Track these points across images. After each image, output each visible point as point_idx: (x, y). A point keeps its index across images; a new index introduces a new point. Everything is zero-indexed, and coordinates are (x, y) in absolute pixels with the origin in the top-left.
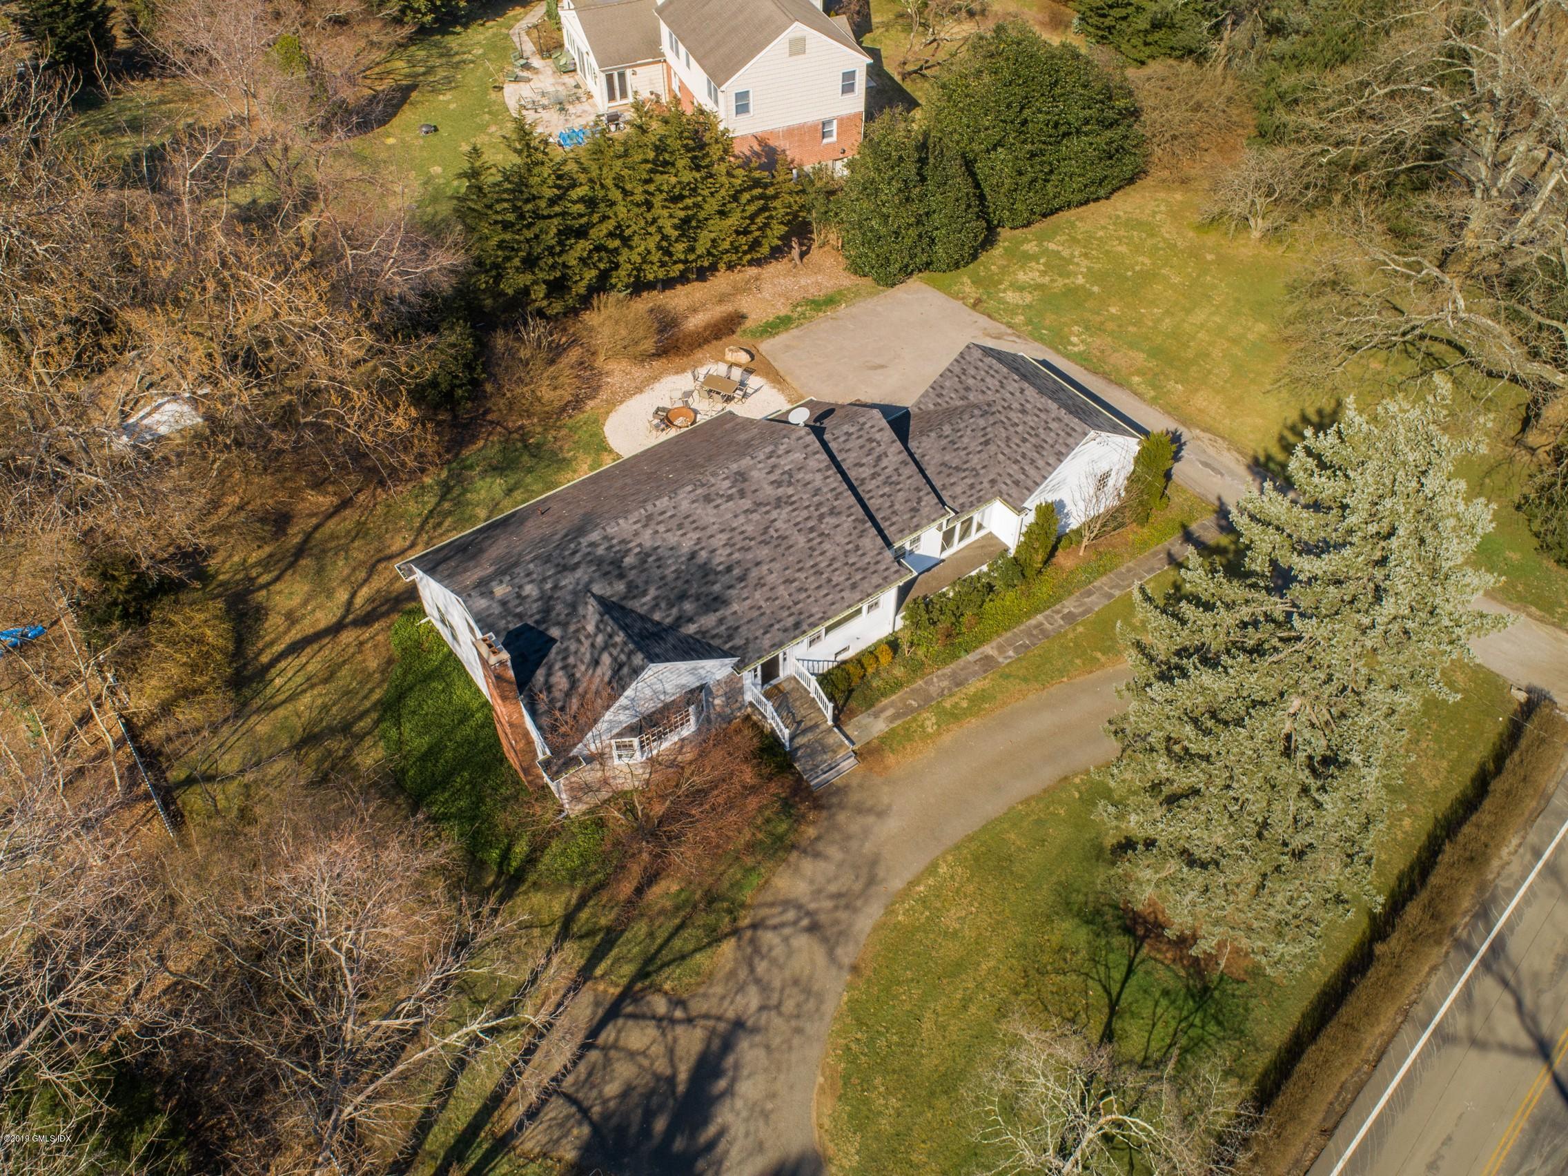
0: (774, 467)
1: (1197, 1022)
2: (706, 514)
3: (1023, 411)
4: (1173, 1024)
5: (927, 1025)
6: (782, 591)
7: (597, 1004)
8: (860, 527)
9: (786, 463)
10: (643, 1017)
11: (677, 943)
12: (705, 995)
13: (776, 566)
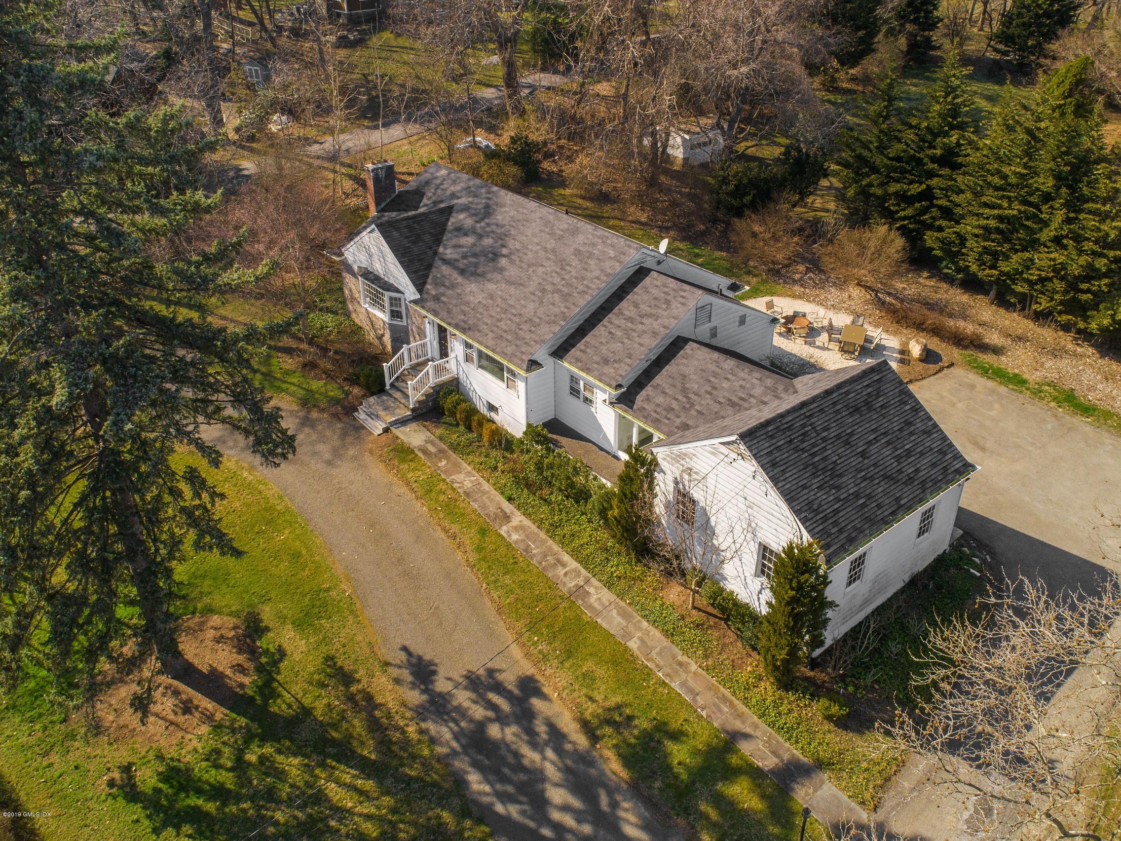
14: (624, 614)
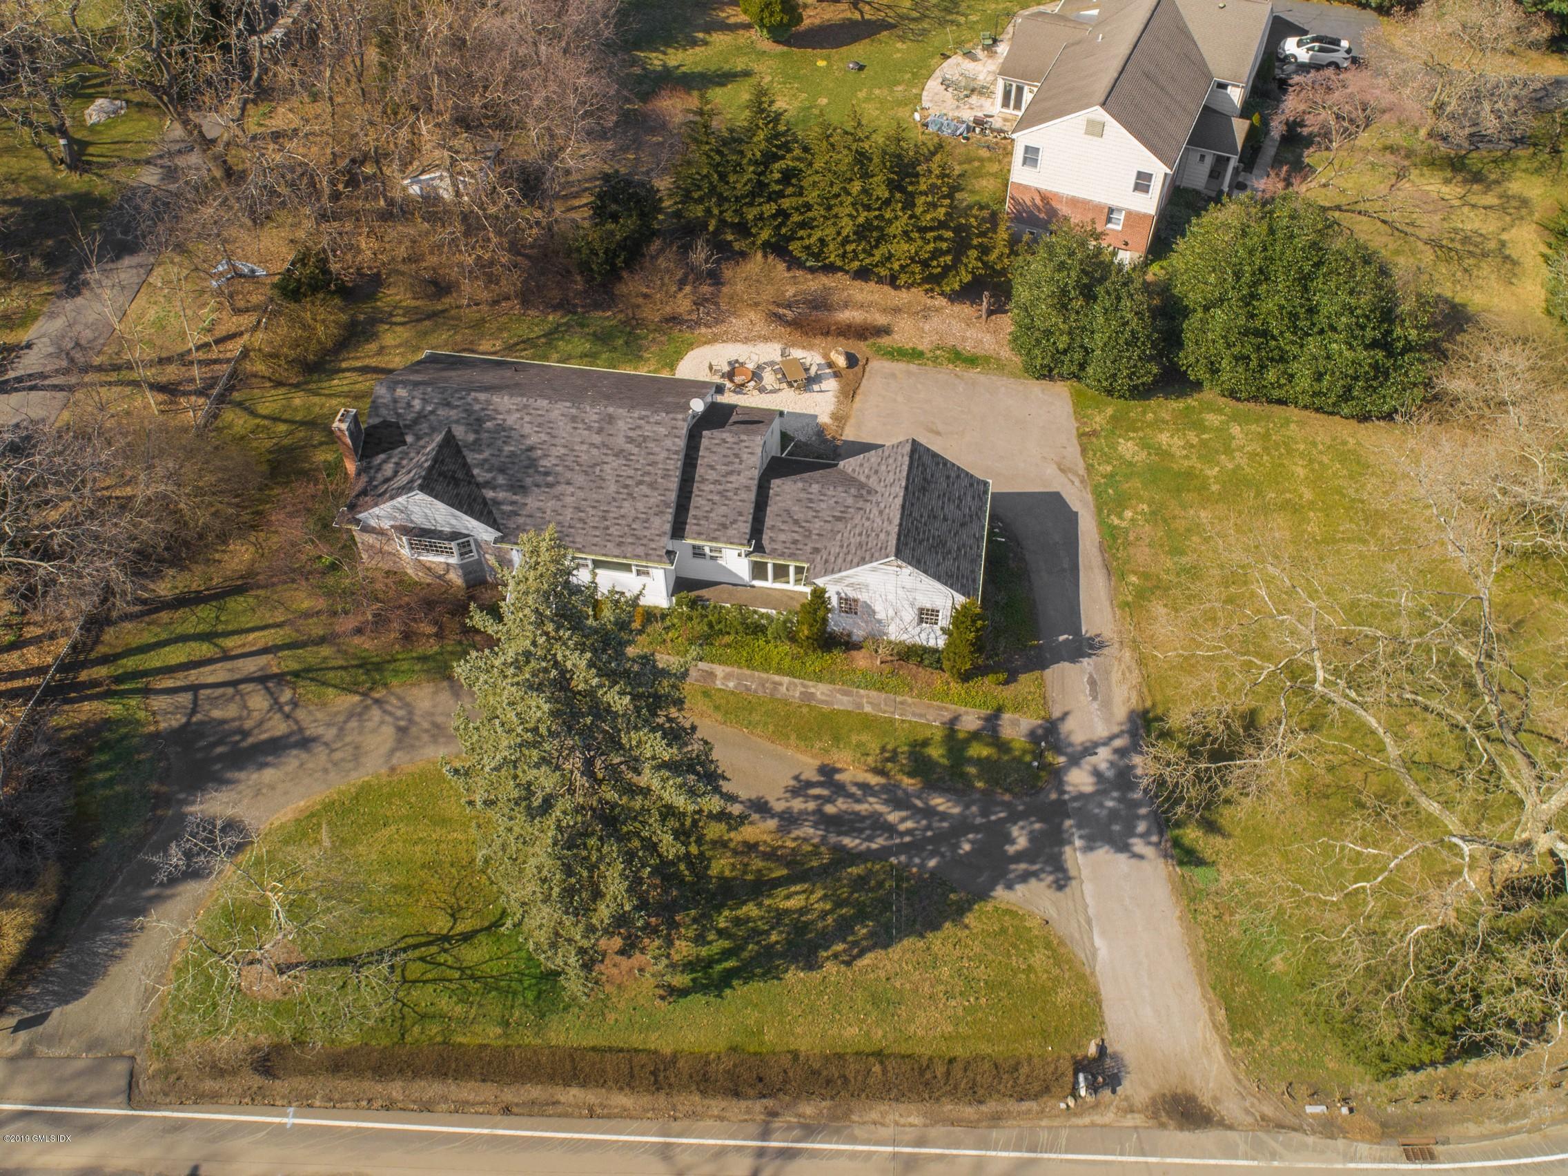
0: (640, 427)
1: (526, 984)
2: (564, 429)
3: (881, 512)
4: (511, 969)
5: (386, 832)
6: (569, 513)
7: (261, 669)
8: (662, 508)
9: (648, 430)
10: (271, 694)
11: (331, 674)
12: (310, 712)
13: (581, 494)
14: (846, 693)
